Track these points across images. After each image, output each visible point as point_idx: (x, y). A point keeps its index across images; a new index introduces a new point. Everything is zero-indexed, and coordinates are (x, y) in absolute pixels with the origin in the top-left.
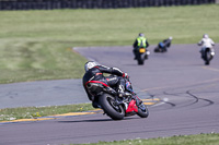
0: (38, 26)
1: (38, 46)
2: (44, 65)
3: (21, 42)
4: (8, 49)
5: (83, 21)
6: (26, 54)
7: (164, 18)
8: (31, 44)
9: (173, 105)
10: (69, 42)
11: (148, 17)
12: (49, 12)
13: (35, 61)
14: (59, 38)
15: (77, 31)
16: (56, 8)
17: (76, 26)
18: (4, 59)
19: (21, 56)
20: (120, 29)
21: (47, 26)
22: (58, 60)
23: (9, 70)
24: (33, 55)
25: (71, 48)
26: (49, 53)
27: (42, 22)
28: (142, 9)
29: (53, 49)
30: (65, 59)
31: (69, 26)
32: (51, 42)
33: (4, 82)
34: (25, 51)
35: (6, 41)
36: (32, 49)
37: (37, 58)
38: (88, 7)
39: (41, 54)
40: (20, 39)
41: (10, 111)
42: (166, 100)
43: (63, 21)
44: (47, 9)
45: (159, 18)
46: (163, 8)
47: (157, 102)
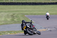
1: (16, 15)
2: (17, 20)
3: (11, 14)
5: (28, 8)
6: (12, 17)
7: (48, 8)
8: (14, 14)
9: (51, 31)
10: (24, 14)
12: (19, 6)
13: (15, 19)
16: (21, 5)
17: (26, 10)
18: (7, 18)
19: (11, 17)
20: (37, 11)
22: (21, 18)
23: (8, 21)
24: (14, 17)
26: (19, 17)
27: (17, 8)
28: (43, 6)
30: (23, 18)
31: (24, 9)
32: (19, 14)
33: (7, 24)
35: (7, 13)
38: (29, 5)
39: (16, 17)
40: (11, 13)
41: (8, 32)
42: (49, 29)
43: (22, 8)
44: (18, 5)
46: (48, 5)
47: (47, 30)
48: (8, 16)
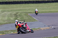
0: (19, 8)
1: (19, 14)
4: (11, 14)
5: (31, 7)
6: (16, 16)
8: (17, 13)
9: (55, 28)
10: (27, 12)
11: (48, 5)
12: (22, 4)
13: (18, 17)
14: (25, 11)
15: (29, 10)
16: (24, 3)
17: (29, 8)
18: (10, 17)
19: (14, 16)
20: (40, 9)
21: (21, 8)
22: (24, 17)
23: (11, 20)
24: (18, 16)
25: (28, 14)
26: (22, 15)
28: (46, 4)
29: (23, 14)
30: (26, 17)
31: (27, 8)
32: (22, 13)
33: (10, 23)
34: (16, 15)
35: (11, 12)
36: (17, 14)
37: (19, 17)
38: (32, 3)
40: (14, 12)
42: (53, 27)
43: (25, 7)
44: (21, 4)
45: (51, 6)
46: (52, 3)
47: (50, 28)
48: (11, 15)
